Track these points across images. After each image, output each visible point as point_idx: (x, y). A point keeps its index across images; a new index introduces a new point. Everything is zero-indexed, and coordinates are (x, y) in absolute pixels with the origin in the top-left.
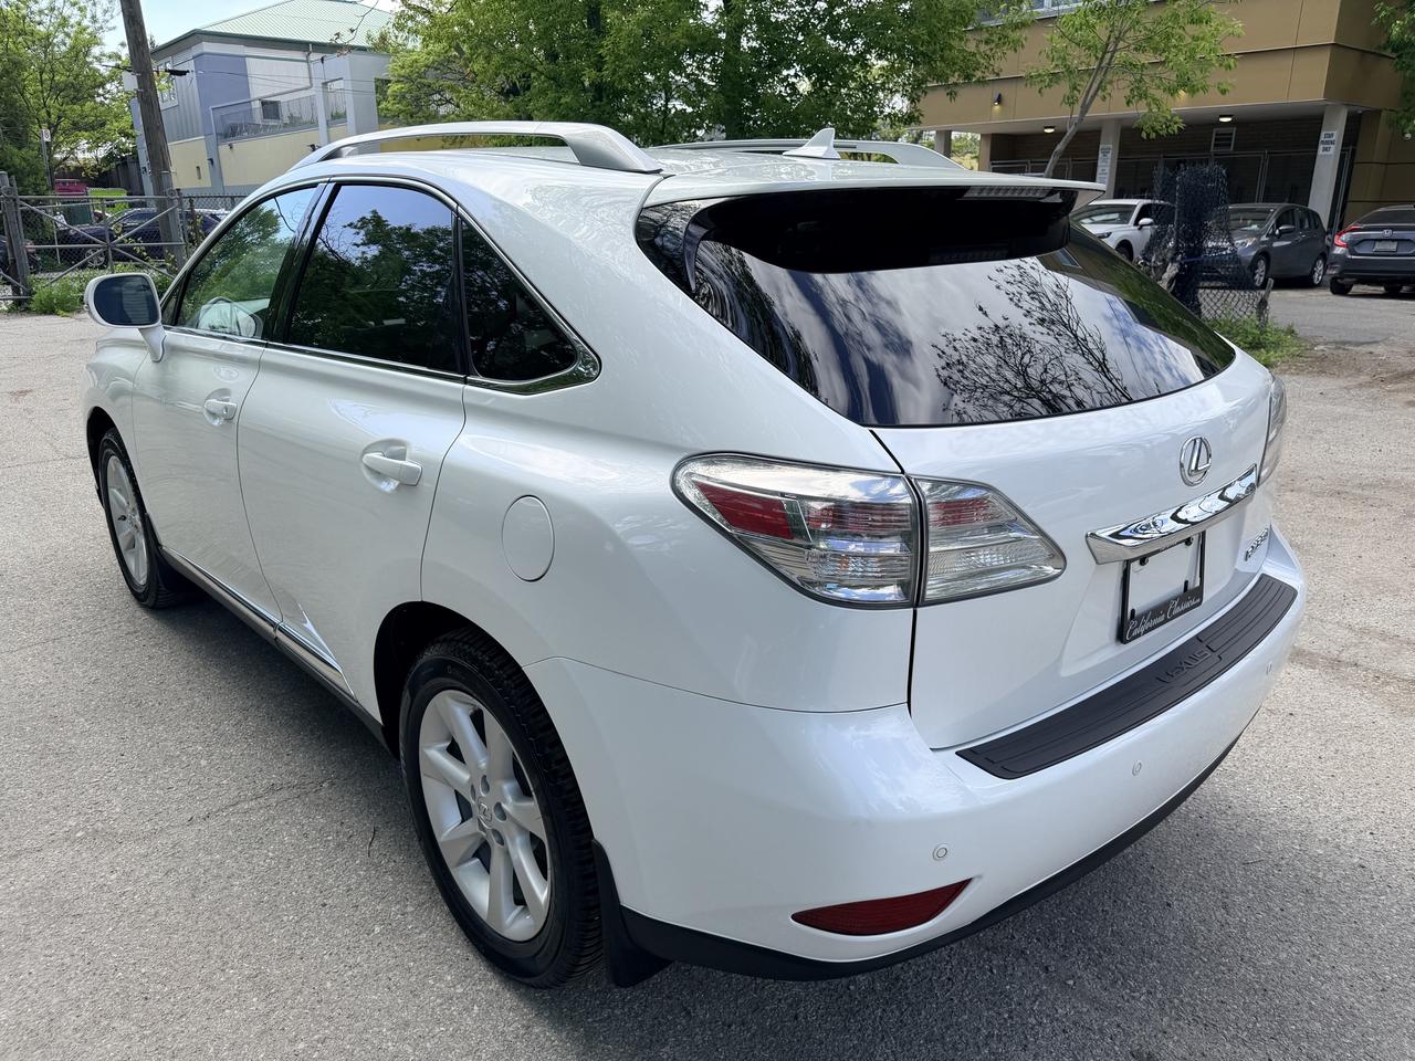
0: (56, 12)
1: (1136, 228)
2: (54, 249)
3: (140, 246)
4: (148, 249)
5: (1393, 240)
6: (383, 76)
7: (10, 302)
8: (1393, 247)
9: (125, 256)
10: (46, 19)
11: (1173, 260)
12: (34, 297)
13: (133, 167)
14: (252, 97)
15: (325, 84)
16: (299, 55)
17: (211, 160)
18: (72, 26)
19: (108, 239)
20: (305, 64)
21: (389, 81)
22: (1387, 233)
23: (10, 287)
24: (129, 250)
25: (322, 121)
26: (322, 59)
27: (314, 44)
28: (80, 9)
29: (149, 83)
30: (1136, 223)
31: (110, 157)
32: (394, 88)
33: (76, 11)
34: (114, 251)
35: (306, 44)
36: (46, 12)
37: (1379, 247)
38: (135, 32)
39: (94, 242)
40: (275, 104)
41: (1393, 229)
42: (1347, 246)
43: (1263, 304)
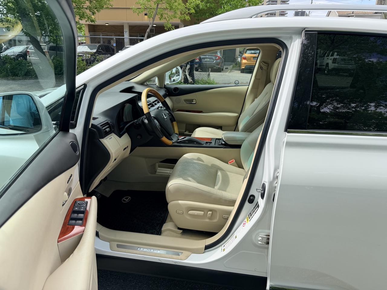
5: (208, 58)
37: (206, 60)
43: (209, 75)
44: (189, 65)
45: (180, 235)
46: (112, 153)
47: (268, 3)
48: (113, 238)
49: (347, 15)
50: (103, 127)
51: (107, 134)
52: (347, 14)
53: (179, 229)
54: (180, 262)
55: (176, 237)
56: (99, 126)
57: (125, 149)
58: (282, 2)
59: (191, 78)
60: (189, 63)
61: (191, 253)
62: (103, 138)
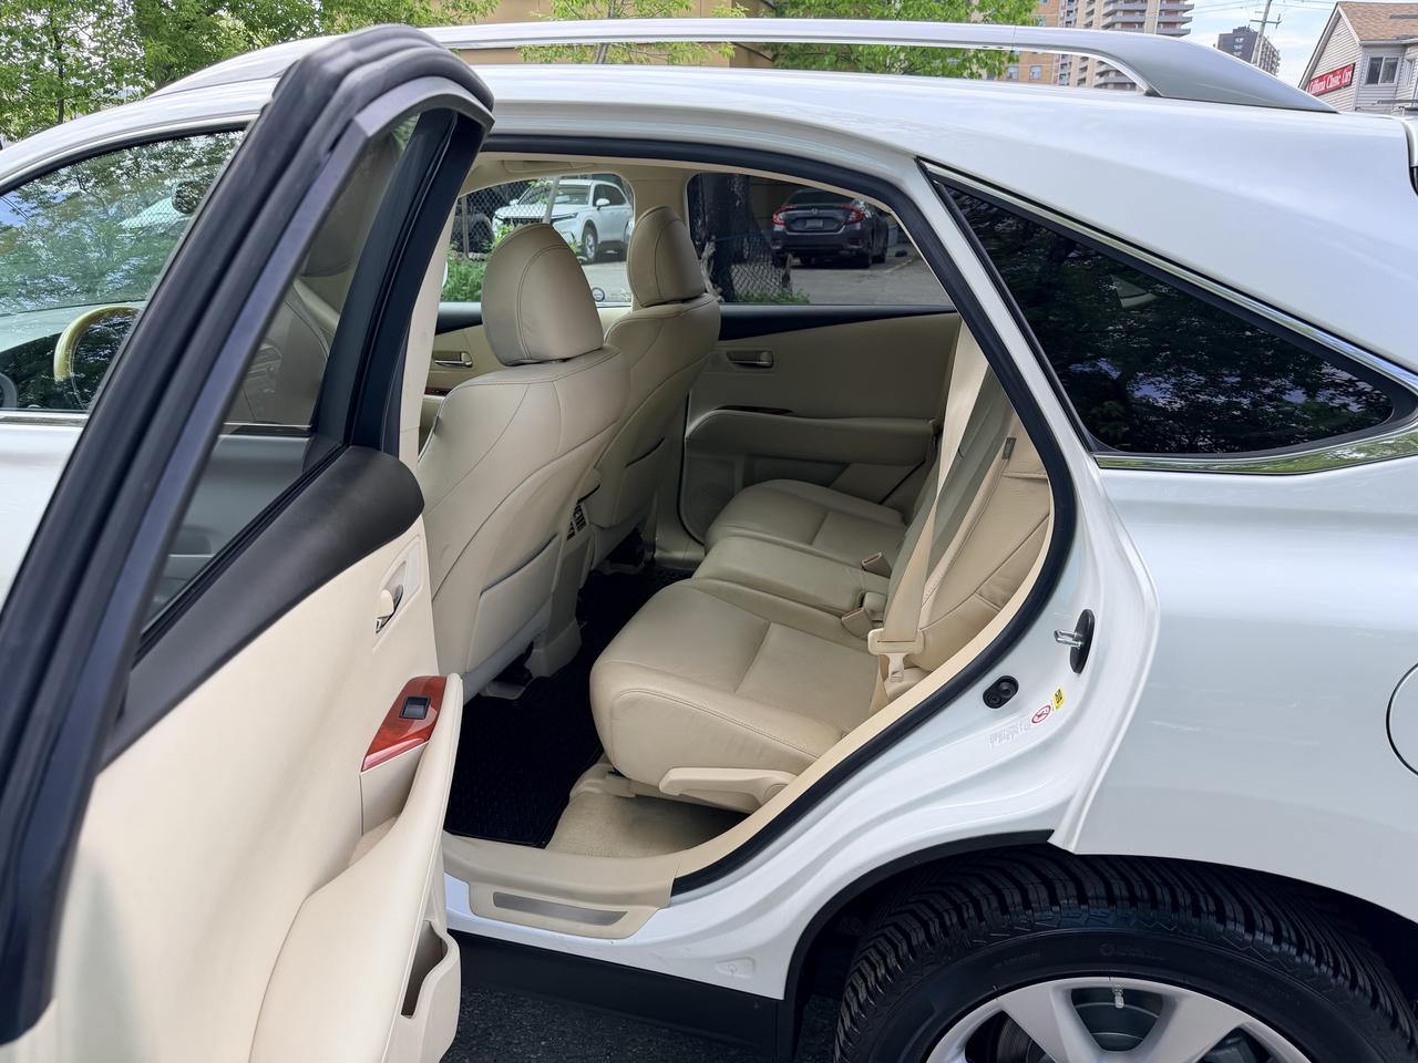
1: (596, 208)
5: (820, 218)
8: (820, 224)
11: (709, 240)
22: (815, 212)
30: (594, 204)
37: (810, 224)
41: (819, 208)
42: (785, 224)
43: (786, 279)
44: (712, 244)
47: (1109, 20)
49: (1398, 42)
52: (1398, 39)
58: (1163, 13)
59: (720, 289)
60: (713, 237)
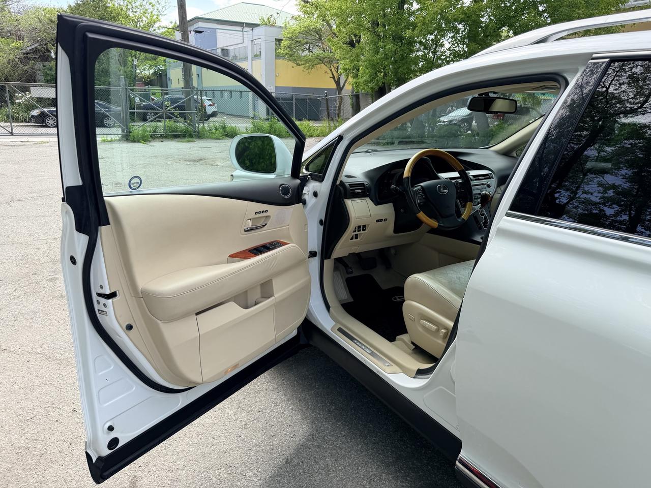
0: (143, 7)
2: (135, 112)
3: (177, 112)
4: (180, 114)
6: (279, 37)
7: (120, 136)
9: (171, 117)
10: (138, 10)
12: (131, 134)
13: (164, 78)
14: (218, 47)
15: (252, 41)
16: (239, 28)
17: (198, 75)
18: (148, 14)
19: (164, 109)
20: (241, 33)
21: (282, 40)
23: (120, 129)
24: (172, 114)
25: (250, 58)
26: (252, 30)
27: (246, 24)
28: (152, 6)
29: (186, 36)
31: (155, 73)
32: (284, 43)
33: (150, 6)
34: (166, 114)
35: (243, 23)
36: (139, 7)
38: (183, 12)
39: (158, 110)
40: (227, 50)
45: (411, 351)
46: (352, 217)
48: (340, 319)
50: (351, 187)
51: (354, 196)
53: (413, 343)
54: (382, 374)
55: (405, 351)
56: (347, 185)
57: (381, 220)
61: (401, 372)
62: (347, 198)
